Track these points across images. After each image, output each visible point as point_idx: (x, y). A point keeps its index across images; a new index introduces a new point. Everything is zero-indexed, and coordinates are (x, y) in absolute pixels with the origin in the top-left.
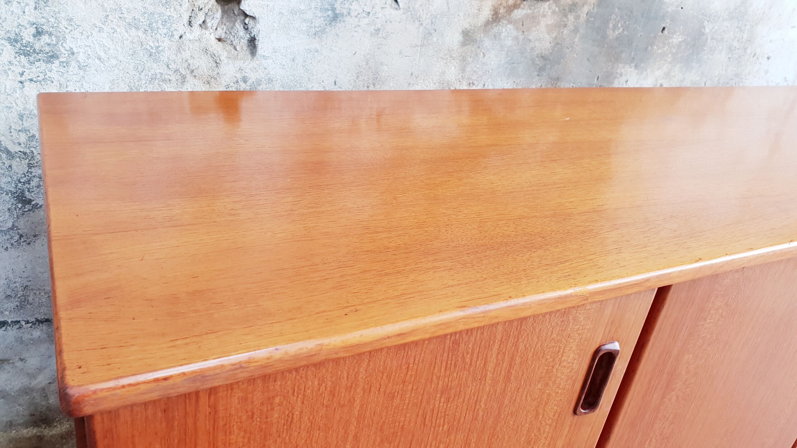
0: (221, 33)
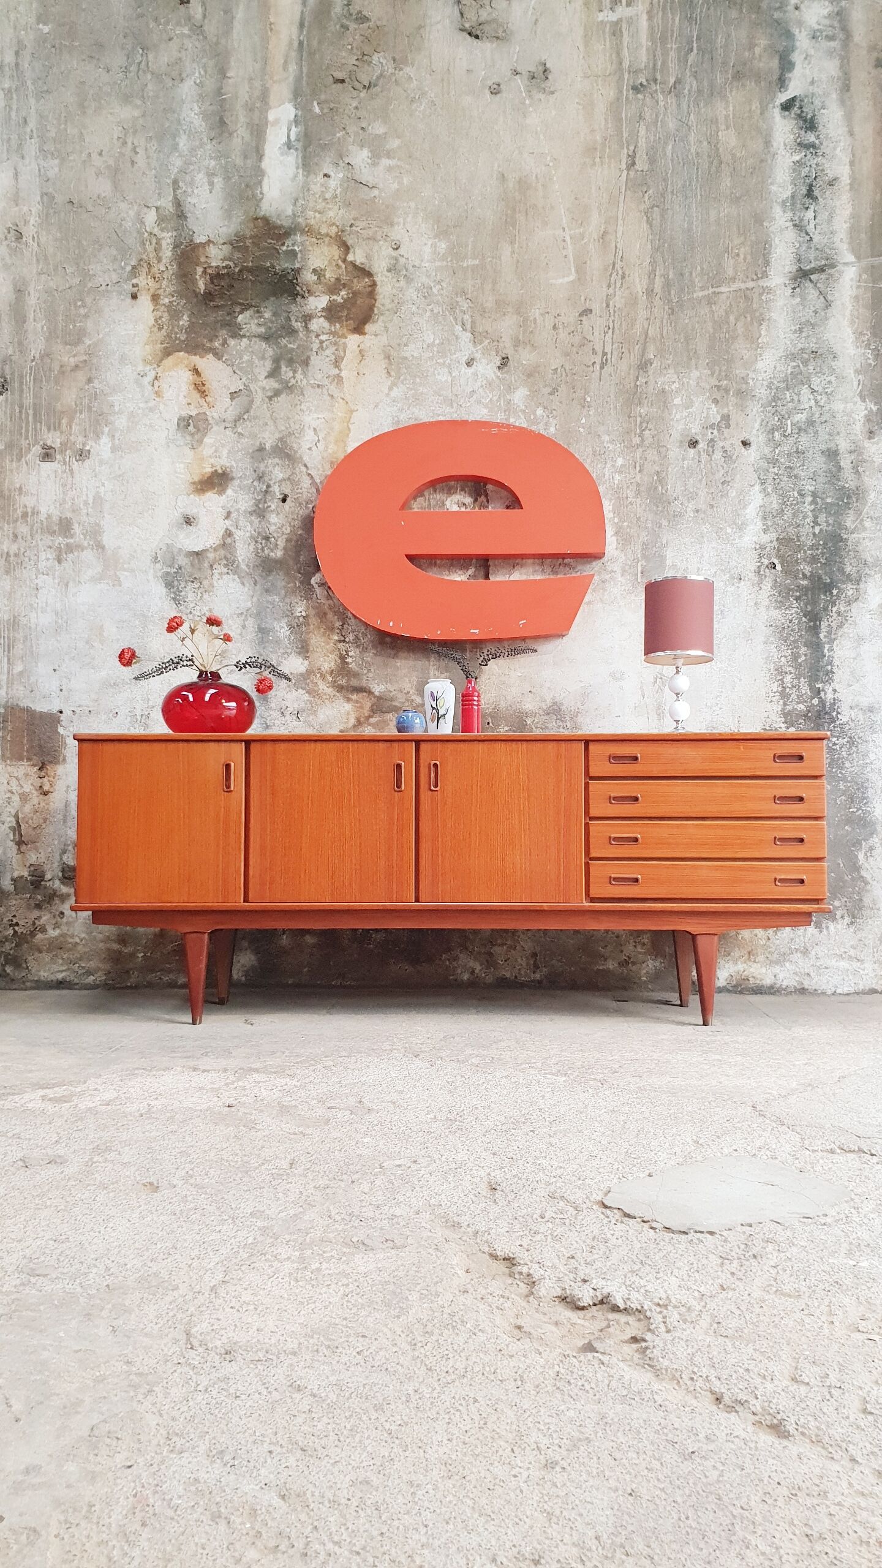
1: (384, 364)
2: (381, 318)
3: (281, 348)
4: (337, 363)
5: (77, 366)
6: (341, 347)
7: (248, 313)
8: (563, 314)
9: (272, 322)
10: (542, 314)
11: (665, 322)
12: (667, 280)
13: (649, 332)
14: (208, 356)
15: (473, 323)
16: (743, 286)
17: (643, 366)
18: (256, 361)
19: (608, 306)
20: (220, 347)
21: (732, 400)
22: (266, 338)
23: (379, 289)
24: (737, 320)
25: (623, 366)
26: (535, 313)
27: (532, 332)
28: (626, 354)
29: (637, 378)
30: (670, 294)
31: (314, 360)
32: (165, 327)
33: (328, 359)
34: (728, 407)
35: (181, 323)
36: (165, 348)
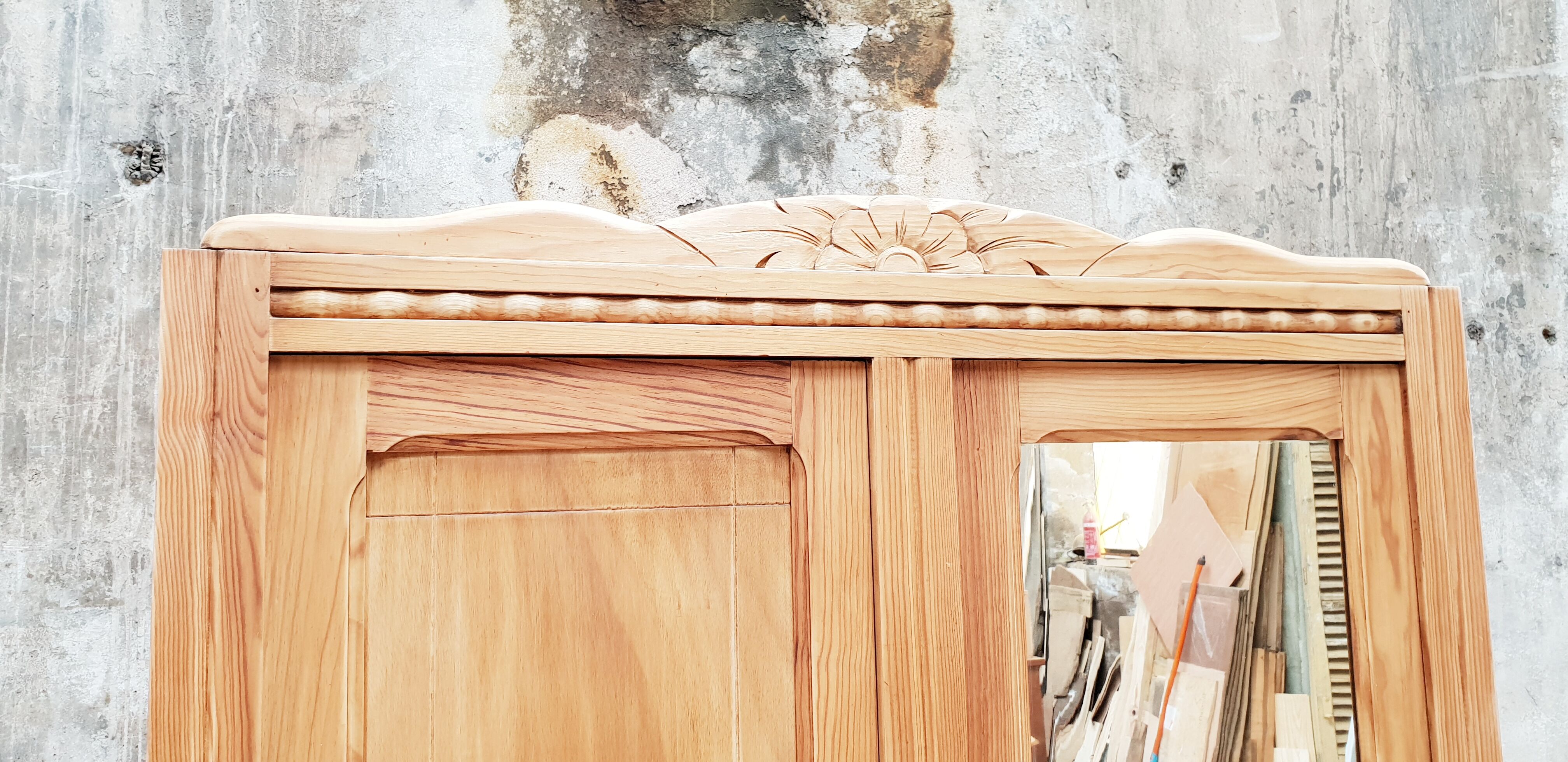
1: (973, 164)
2: (964, 77)
3: (777, 121)
4: (885, 157)
5: (335, 128)
6: (892, 128)
7: (710, 46)
8: (1266, 96)
9: (759, 69)
10: (1234, 94)
11: (1418, 123)
12: (1415, 50)
13: (1398, 138)
14: (630, 128)
15: (1125, 98)
16: (1523, 72)
17: (1393, 196)
18: (730, 145)
19: (1333, 88)
20: (656, 111)
21: (1524, 260)
22: (749, 99)
23: (956, 21)
24: (1518, 126)
25: (1365, 195)
26: (1223, 90)
27: (1219, 123)
28: (1367, 173)
29: (1386, 214)
30: (1421, 75)
31: (842, 150)
32: (538, 60)
33: (869, 149)
34: (1519, 272)
35: (571, 53)
36: (539, 104)
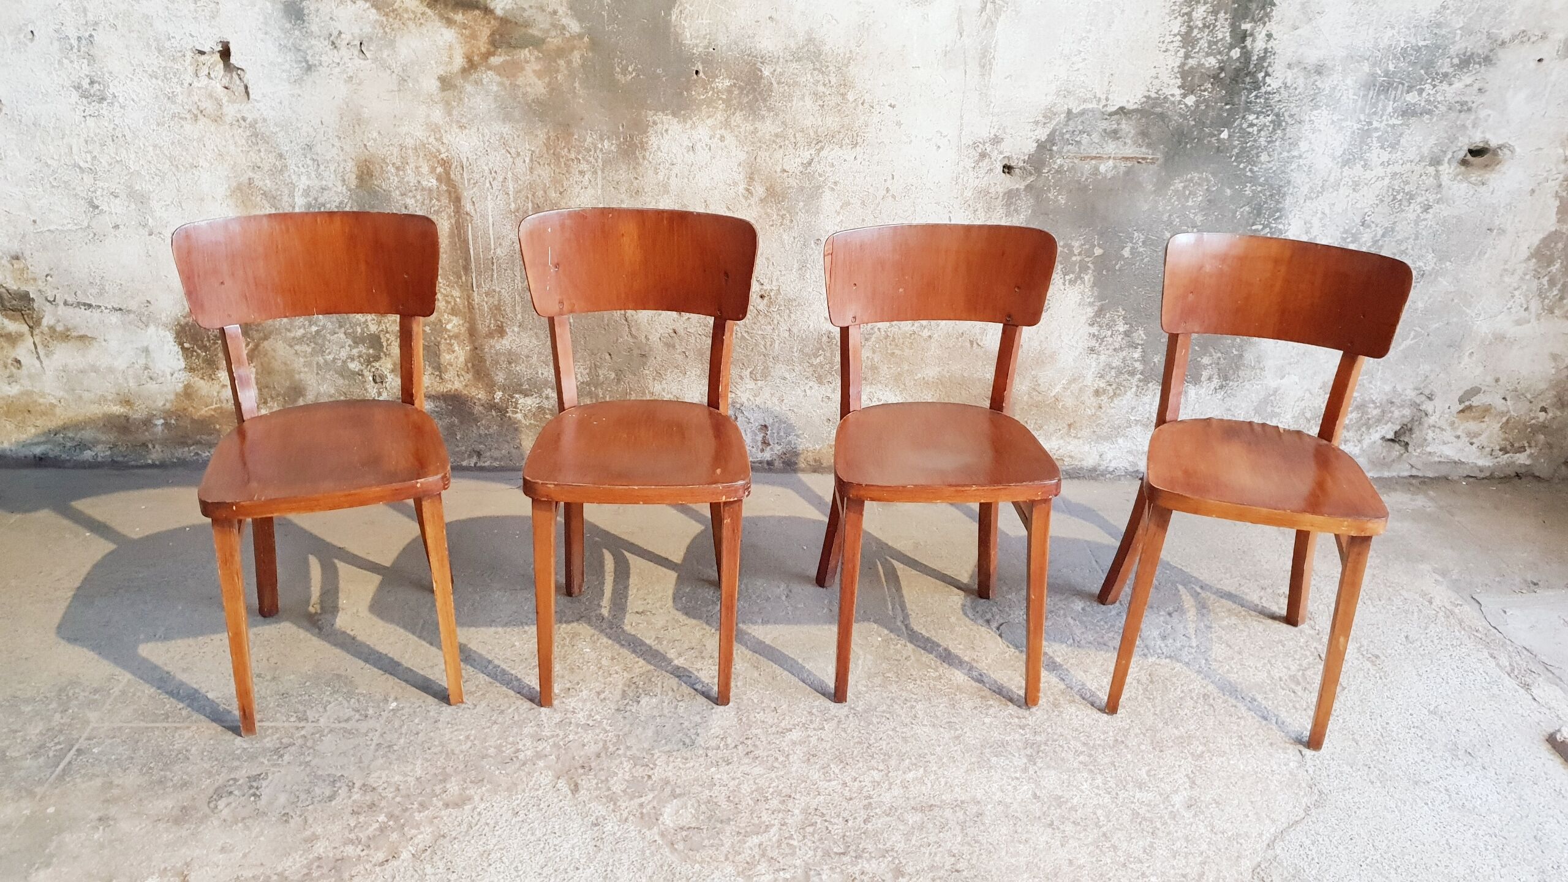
0: (225, 82)
